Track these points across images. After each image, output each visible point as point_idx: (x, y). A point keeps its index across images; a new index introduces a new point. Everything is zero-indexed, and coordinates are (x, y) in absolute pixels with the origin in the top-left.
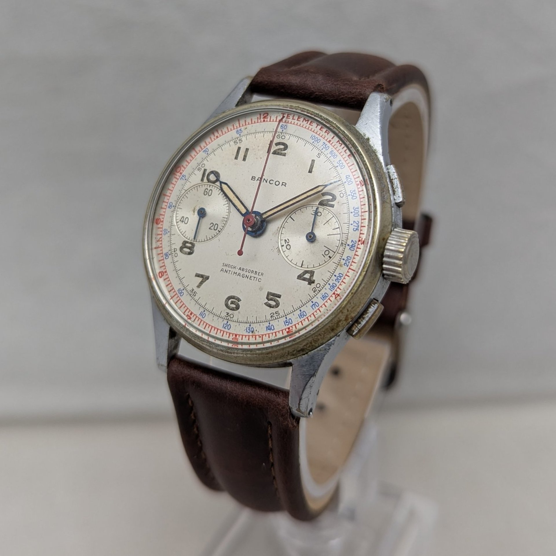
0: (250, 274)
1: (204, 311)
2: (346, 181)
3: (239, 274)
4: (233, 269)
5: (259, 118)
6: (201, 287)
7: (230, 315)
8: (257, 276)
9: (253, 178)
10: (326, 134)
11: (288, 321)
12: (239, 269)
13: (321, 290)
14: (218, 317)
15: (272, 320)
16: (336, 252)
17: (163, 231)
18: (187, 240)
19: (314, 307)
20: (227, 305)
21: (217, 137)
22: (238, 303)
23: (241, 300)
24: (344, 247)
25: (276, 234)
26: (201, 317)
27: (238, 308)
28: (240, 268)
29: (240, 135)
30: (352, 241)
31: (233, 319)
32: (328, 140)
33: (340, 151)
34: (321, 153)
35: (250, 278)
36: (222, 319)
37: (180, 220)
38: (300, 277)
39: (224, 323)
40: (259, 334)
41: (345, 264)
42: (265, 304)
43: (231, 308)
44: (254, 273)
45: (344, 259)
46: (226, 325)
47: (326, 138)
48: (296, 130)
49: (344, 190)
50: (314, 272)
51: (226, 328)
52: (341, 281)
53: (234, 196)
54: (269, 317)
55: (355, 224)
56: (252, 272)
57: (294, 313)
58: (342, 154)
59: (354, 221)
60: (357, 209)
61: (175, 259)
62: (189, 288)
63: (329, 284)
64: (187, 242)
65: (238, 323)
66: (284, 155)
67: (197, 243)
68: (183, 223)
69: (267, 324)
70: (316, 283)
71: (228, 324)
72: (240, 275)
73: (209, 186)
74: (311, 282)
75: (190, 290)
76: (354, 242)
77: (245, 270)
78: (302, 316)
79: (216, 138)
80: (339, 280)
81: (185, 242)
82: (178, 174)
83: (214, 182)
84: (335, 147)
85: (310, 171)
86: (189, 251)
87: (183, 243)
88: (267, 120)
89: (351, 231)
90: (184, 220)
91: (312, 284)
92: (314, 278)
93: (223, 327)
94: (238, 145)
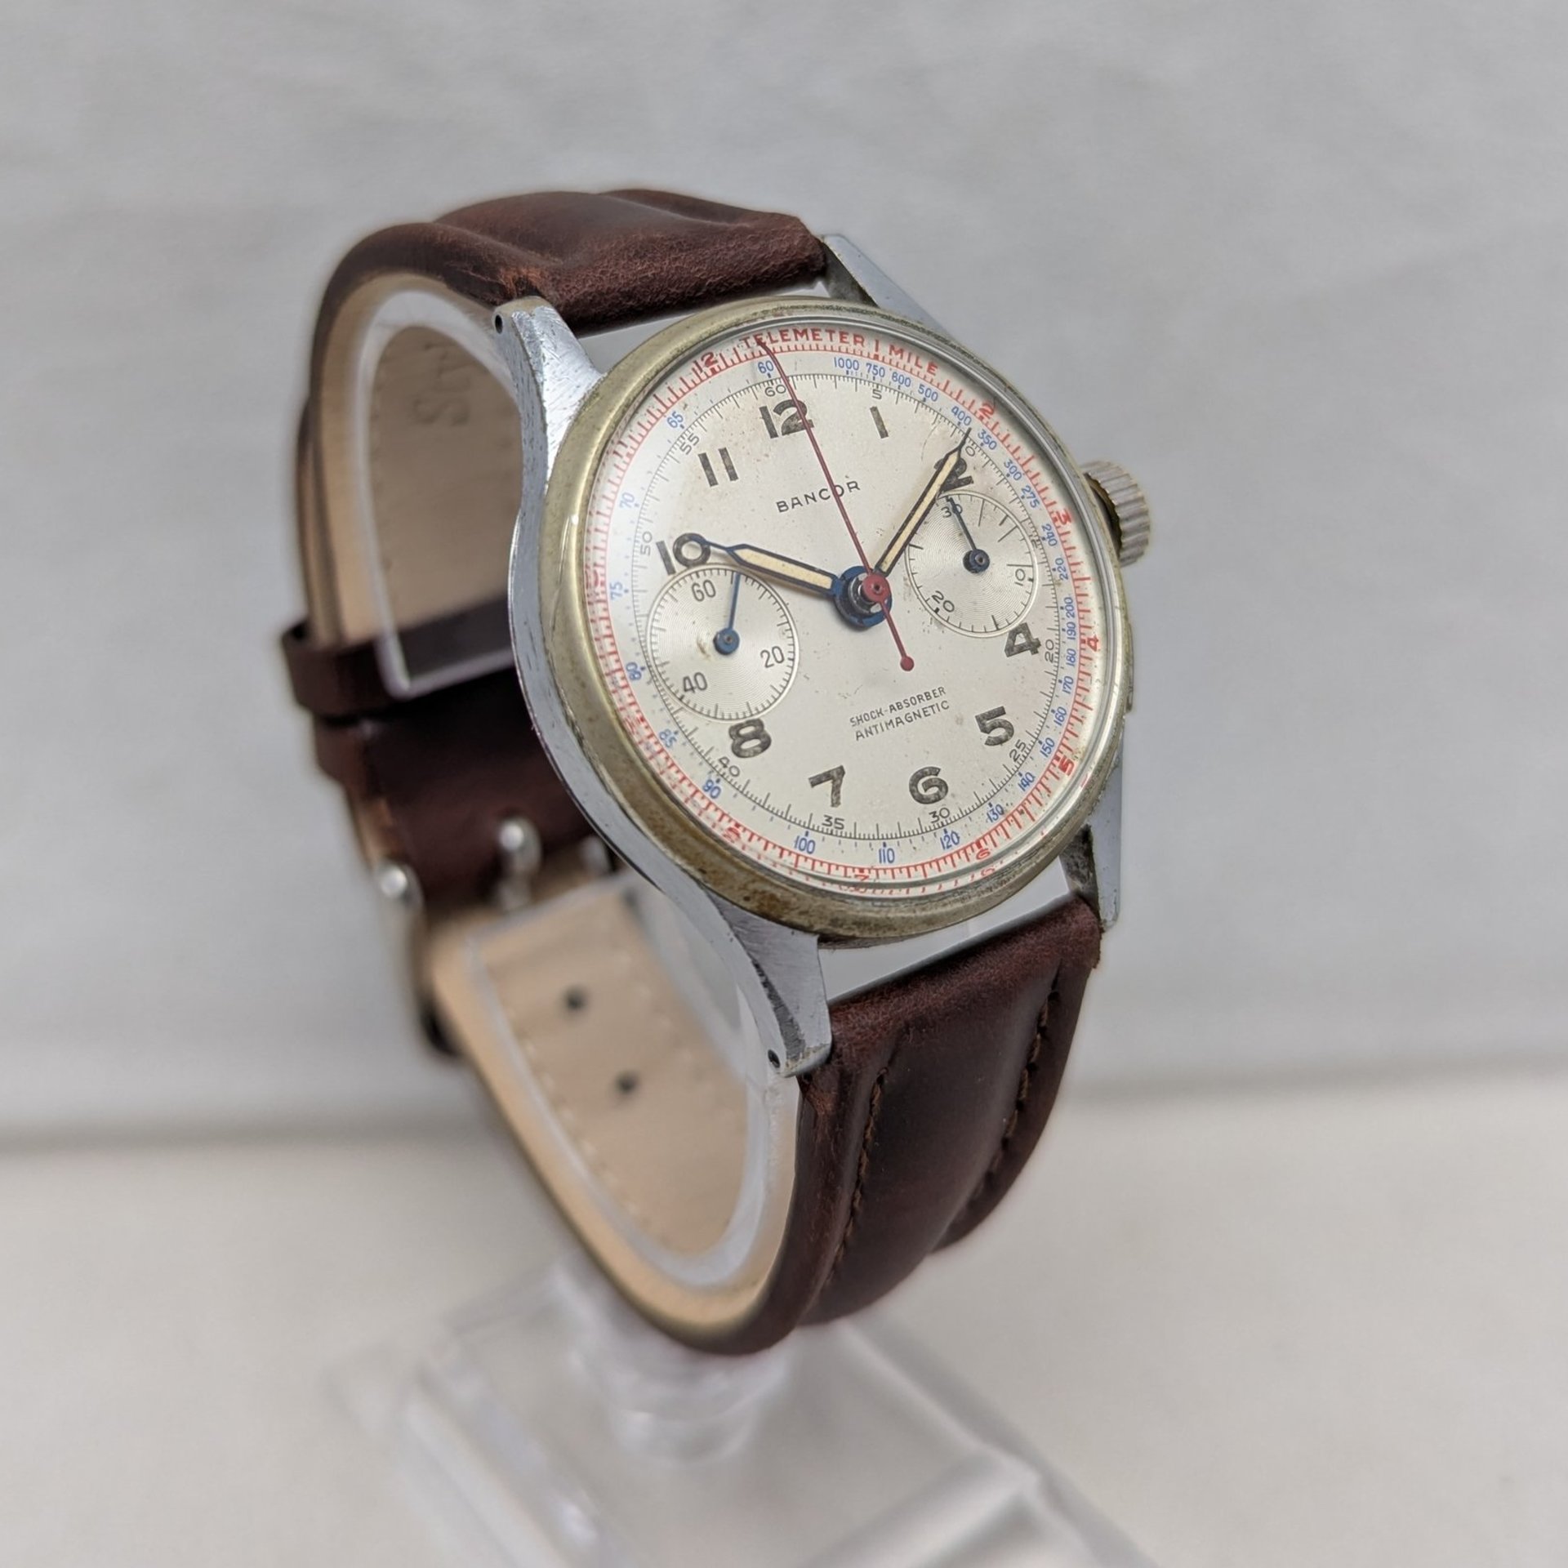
0: (919, 707)
1: (885, 845)
2: (958, 420)
3: (899, 720)
4: (877, 719)
5: (696, 368)
6: (841, 801)
7: (940, 814)
8: (934, 701)
9: (782, 506)
10: (859, 345)
11: (1046, 745)
12: (891, 710)
13: (1059, 649)
14: (920, 836)
15: (1021, 765)
16: (1036, 565)
17: (660, 740)
18: (735, 723)
19: (1067, 689)
20: (921, 800)
21: (630, 456)
22: (939, 779)
23: (939, 770)
24: (1041, 547)
25: (911, 594)
26: (887, 865)
27: (943, 785)
28: (890, 706)
29: (682, 427)
31: (951, 816)
32: (872, 356)
33: (908, 369)
34: (877, 387)
35: (924, 712)
36: (932, 833)
37: (686, 690)
38: (1012, 651)
39: (941, 839)
40: (1016, 807)
41: (1062, 577)
42: (986, 744)
43: (933, 799)
44: (924, 698)
45: (1054, 570)
46: (947, 839)
47: (865, 354)
48: (796, 363)
50: (1026, 624)
51: (951, 846)
52: (1076, 611)
53: (781, 562)
54: (1012, 765)
55: (1028, 494)
56: (920, 698)
57: (1046, 723)
58: (915, 372)
59: (1023, 490)
60: (1011, 465)
61: (740, 781)
62: (818, 821)
63: (1064, 630)
64: (741, 726)
65: (967, 817)
66: (810, 425)
67: (763, 716)
68: (696, 690)
69: (1017, 780)
70: (1043, 643)
71: (949, 833)
72: (901, 722)
73: (694, 576)
74: (1034, 646)
75: (824, 824)
76: (1047, 528)
77: (904, 705)
78: (1061, 719)
79: (627, 459)
80: (1072, 613)
81: (735, 732)
82: (599, 589)
83: (703, 561)
84: (894, 363)
85: (884, 434)
86: (756, 742)
87: (731, 736)
88: (719, 367)
89: (1031, 510)
90: (694, 685)
91: (1039, 650)
92: (1035, 636)
93: (944, 847)
94: (696, 452)
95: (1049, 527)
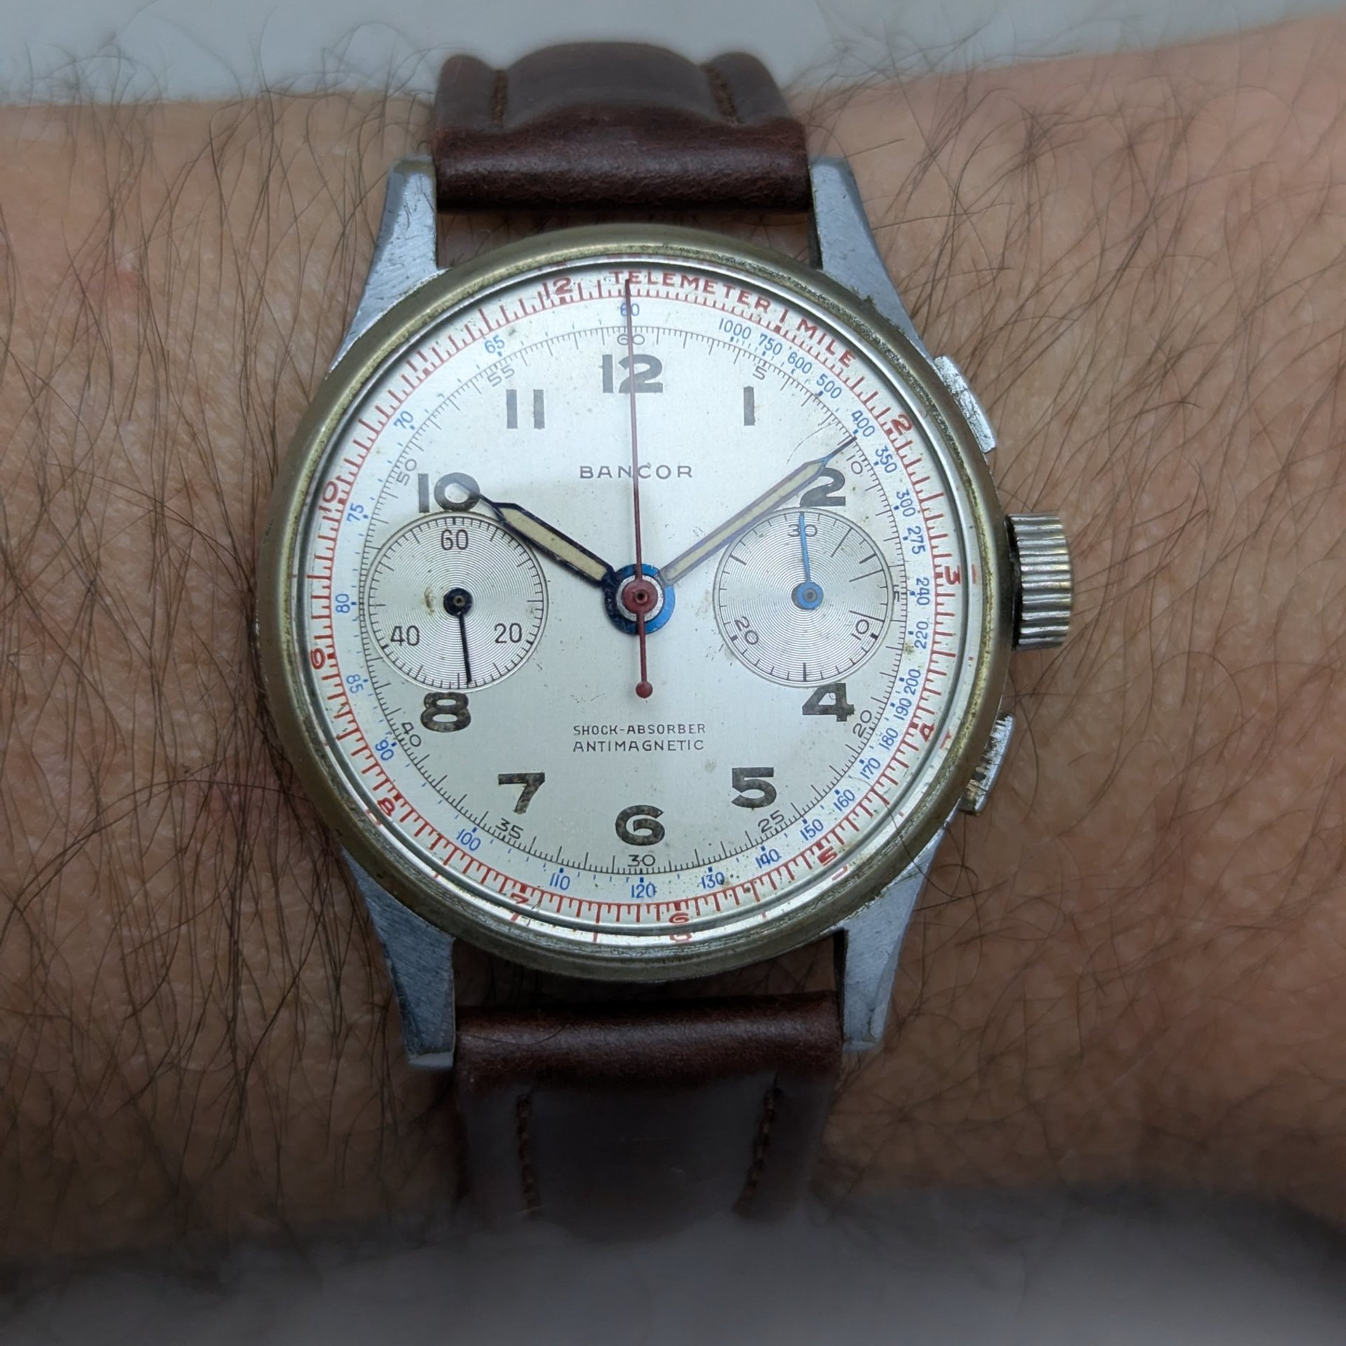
0: (665, 737)
1: (561, 871)
2: (855, 427)
3: (633, 745)
4: (608, 735)
5: (543, 293)
6: (528, 810)
7: (643, 860)
8: (686, 736)
9: (585, 473)
10: (761, 309)
11: (812, 827)
12: (629, 730)
13: (876, 725)
14: (609, 876)
15: (768, 838)
16: (887, 621)
17: (345, 683)
18: (435, 690)
19: (868, 773)
20: (625, 837)
21: (427, 372)
22: (657, 823)
23: (662, 813)
24: (904, 602)
25: (707, 611)
26: (558, 891)
27: (658, 832)
28: (629, 727)
29: (500, 354)
30: (918, 580)
31: (656, 866)
32: (772, 326)
33: (814, 352)
34: (764, 365)
35: (669, 745)
36: (624, 877)
37: (392, 640)
38: (812, 709)
39: (633, 886)
40: (742, 882)
41: (918, 644)
42: (733, 802)
43: (640, 841)
44: (676, 729)
45: (911, 633)
46: (640, 888)
47: (764, 323)
48: (669, 314)
49: (860, 453)
50: (844, 684)
51: (642, 896)
52: (919, 688)
53: (551, 536)
54: (756, 834)
55: (914, 536)
56: (670, 728)
57: (822, 803)
58: (822, 358)
59: (909, 529)
60: (906, 497)
61: (418, 753)
62: (493, 821)
63: (893, 705)
64: (441, 696)
65: (675, 874)
66: (658, 388)
67: (471, 693)
68: (405, 644)
69: (756, 853)
70: (857, 712)
71: (645, 884)
72: (636, 747)
73: (450, 521)
74: (842, 711)
75: (497, 826)
76: (922, 583)
77: (647, 730)
78: (845, 803)
79: (422, 376)
80: (913, 688)
81: (432, 701)
82: (334, 505)
83: (465, 507)
84: (798, 341)
85: (749, 420)
86: (453, 718)
87: (425, 703)
88: (571, 297)
89: (909, 555)
90: (404, 636)
91: (849, 718)
92: (849, 702)
93: (633, 895)
94: (505, 385)
95: (926, 582)
